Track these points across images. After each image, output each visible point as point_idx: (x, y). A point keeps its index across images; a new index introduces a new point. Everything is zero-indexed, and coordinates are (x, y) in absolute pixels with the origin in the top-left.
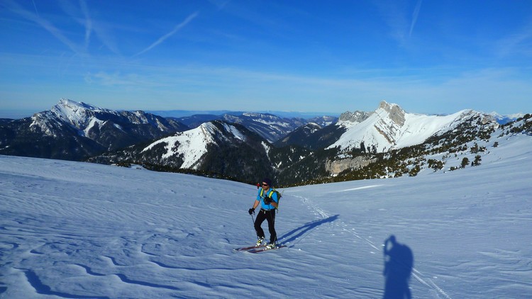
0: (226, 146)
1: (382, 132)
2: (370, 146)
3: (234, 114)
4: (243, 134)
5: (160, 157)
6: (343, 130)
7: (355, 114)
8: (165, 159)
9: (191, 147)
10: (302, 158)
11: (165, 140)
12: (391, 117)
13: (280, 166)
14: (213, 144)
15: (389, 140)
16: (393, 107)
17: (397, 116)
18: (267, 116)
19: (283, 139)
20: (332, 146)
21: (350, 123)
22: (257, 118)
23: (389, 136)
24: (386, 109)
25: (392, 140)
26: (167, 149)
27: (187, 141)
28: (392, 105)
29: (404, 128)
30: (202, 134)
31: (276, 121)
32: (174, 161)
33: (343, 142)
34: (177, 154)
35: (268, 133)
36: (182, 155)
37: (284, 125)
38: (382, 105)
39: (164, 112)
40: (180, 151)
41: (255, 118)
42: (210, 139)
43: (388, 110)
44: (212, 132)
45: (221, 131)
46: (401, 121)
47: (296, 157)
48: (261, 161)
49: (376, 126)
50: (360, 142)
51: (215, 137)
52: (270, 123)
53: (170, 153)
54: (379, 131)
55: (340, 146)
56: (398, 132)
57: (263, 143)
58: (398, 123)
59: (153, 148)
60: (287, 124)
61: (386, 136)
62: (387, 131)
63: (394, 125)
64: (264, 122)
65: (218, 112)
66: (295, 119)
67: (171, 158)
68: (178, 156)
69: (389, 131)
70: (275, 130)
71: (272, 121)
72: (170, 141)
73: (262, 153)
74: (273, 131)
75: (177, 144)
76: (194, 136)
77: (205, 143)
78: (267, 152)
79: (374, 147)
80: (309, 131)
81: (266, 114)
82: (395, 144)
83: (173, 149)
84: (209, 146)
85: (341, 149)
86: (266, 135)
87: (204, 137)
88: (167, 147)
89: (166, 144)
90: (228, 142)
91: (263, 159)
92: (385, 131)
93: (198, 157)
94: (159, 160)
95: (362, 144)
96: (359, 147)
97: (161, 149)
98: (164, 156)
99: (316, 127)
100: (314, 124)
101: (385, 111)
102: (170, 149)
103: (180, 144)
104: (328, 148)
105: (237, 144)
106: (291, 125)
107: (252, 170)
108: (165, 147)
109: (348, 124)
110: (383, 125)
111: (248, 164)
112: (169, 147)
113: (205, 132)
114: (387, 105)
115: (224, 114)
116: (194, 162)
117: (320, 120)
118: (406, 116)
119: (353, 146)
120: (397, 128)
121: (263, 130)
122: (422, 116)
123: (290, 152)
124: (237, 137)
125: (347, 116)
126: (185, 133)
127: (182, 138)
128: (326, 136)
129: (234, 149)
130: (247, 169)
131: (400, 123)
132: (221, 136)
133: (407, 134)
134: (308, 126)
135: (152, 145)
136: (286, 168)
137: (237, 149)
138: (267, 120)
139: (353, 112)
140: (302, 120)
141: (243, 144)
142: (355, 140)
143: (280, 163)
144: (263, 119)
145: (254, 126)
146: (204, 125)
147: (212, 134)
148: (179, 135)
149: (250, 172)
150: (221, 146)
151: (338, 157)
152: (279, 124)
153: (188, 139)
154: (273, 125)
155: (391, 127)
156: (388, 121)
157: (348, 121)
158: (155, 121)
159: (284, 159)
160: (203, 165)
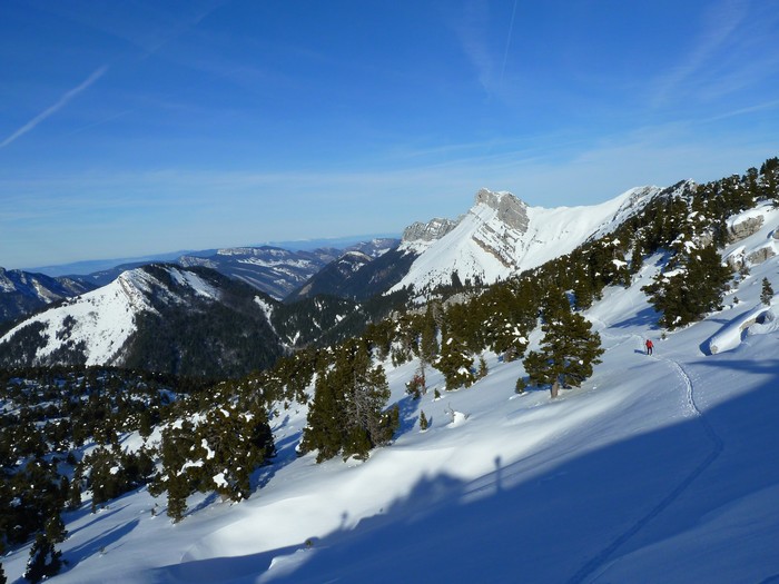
0: (178, 313)
1: (488, 248)
2: (470, 277)
3: (202, 255)
4: (215, 285)
5: (32, 355)
6: (413, 256)
7: (431, 224)
8: (44, 359)
9: (102, 325)
10: (339, 318)
11: (41, 317)
12: (502, 217)
13: (299, 339)
14: (149, 313)
15: (504, 261)
16: (503, 199)
17: (512, 213)
18: (266, 252)
19: (300, 289)
20: (397, 287)
21: (424, 243)
22: (247, 257)
23: (502, 253)
24: (489, 204)
25: (509, 261)
26: (47, 337)
27: (92, 314)
28: (499, 197)
29: (528, 235)
30: (122, 295)
31: (285, 259)
32: (65, 359)
33: (415, 278)
34: (71, 343)
35: (270, 282)
36: (82, 345)
37: (301, 264)
38: (481, 197)
39: (56, 267)
40: (76, 336)
41: (242, 257)
42: (140, 303)
43: (494, 204)
44: (145, 288)
45: (165, 283)
46: (521, 223)
47: (327, 319)
48: (256, 334)
49: (475, 239)
50: (450, 272)
51: (151, 297)
52: (273, 263)
53: (54, 344)
54: (483, 246)
55: (411, 286)
56: (519, 244)
57: (257, 299)
58: (517, 226)
59: (13, 338)
60: (305, 262)
61: (498, 255)
62: (497, 245)
63: (510, 232)
64: (262, 263)
65: (169, 255)
66: (320, 251)
67: (56, 355)
68: (73, 348)
69: (501, 244)
70: (284, 276)
71: (276, 259)
72: (53, 318)
73: (257, 319)
74: (280, 278)
75: (69, 322)
76: (106, 301)
77: (131, 313)
78: (268, 315)
79: (477, 278)
80: (348, 267)
81: (264, 248)
82: (516, 268)
83: (60, 335)
84: (140, 319)
85: (415, 290)
86: (267, 286)
87: (127, 300)
88: (47, 332)
89: (43, 326)
90: (183, 304)
91: (260, 331)
92: (493, 244)
93: (119, 344)
94: (30, 363)
95: (455, 276)
96: (450, 282)
97: (34, 337)
98: (40, 353)
99: (361, 259)
100: (357, 254)
101: (488, 208)
102: (53, 336)
103: (74, 322)
104: (389, 292)
105: (203, 306)
106: (313, 263)
107: (239, 356)
108: (41, 333)
109: (420, 246)
110: (489, 235)
111: (230, 345)
112: (51, 332)
113: (129, 289)
114: (491, 195)
115: (180, 258)
116: (110, 355)
117: (367, 247)
118: (530, 212)
119: (437, 282)
120: (515, 236)
121: (260, 278)
122: (559, 209)
123: (315, 311)
124: (201, 292)
125: (418, 232)
126: (84, 296)
127: (78, 309)
128: (383, 274)
129: (196, 317)
130: (229, 356)
131: (519, 227)
132: (165, 293)
133: (536, 247)
134: (346, 258)
135: (12, 332)
136: (309, 343)
137: (204, 316)
138: (266, 258)
139: (426, 221)
140: (334, 252)
141: (216, 305)
142: (440, 270)
143: (298, 335)
144: (258, 257)
145: (242, 273)
146: (125, 275)
147: (145, 293)
148: (71, 303)
149: (236, 362)
150: (167, 315)
151: (412, 304)
152: (291, 263)
153: (94, 309)
154: (279, 267)
155: (506, 236)
156: (497, 225)
157: (420, 241)
158: (31, 285)
159: (305, 326)
160: (128, 360)
